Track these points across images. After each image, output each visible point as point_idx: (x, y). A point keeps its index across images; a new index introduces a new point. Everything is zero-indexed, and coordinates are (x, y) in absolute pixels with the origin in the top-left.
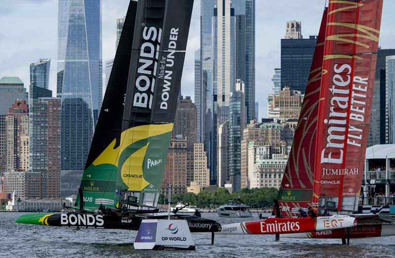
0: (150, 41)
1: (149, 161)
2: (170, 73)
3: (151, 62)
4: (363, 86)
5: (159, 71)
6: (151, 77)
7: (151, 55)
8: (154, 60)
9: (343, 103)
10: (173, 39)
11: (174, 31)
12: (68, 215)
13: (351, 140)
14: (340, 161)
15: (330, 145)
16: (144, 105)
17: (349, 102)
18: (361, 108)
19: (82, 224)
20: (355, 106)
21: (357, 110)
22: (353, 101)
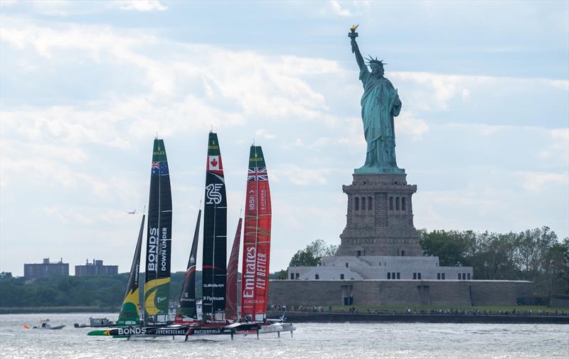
0: (153, 235)
1: (158, 298)
2: (165, 251)
3: (154, 246)
4: (264, 259)
5: (159, 251)
6: (155, 254)
7: (154, 243)
8: (156, 245)
9: (252, 267)
10: (165, 233)
11: (164, 229)
12: (124, 329)
13: (259, 285)
14: (252, 296)
15: (247, 288)
16: (153, 269)
17: (256, 266)
18: (263, 269)
19: (132, 333)
20: (260, 268)
21: (261, 270)
22: (258, 266)
